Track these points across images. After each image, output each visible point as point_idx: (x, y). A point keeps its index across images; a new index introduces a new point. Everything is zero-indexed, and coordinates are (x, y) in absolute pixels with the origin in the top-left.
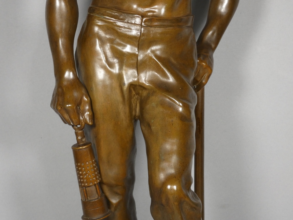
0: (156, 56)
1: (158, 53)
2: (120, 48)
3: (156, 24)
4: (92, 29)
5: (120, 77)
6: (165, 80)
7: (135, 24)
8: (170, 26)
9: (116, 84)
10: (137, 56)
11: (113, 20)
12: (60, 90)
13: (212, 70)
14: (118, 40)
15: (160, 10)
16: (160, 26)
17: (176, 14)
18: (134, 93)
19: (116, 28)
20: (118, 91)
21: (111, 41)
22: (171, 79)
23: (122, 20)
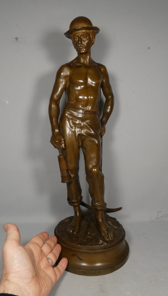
0: (88, 124)
1: (88, 123)
2: (75, 121)
3: (87, 113)
4: (65, 115)
5: (75, 131)
6: (90, 132)
7: (80, 113)
8: (92, 114)
9: (73, 134)
10: (81, 124)
11: (72, 112)
12: (54, 136)
13: (105, 131)
14: (74, 119)
15: (89, 108)
16: (89, 114)
17: (94, 110)
18: (79, 137)
19: (74, 114)
20: (74, 137)
21: (72, 119)
22: (93, 132)
23: (76, 111)
